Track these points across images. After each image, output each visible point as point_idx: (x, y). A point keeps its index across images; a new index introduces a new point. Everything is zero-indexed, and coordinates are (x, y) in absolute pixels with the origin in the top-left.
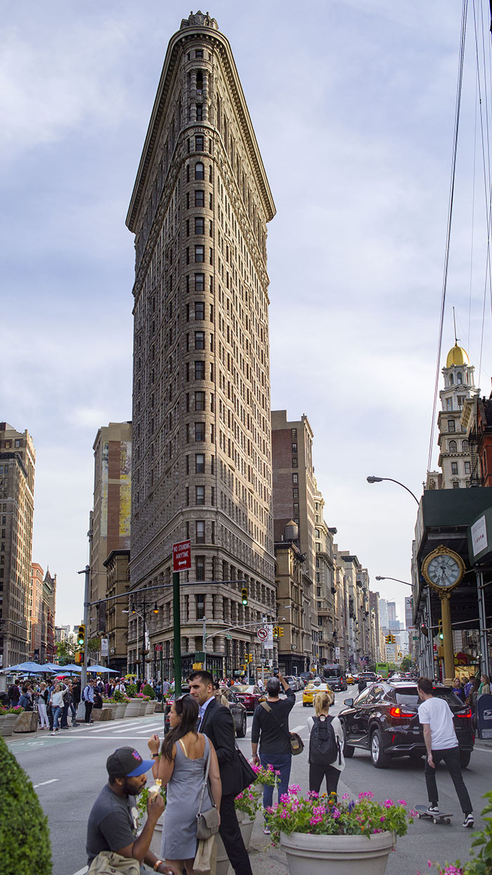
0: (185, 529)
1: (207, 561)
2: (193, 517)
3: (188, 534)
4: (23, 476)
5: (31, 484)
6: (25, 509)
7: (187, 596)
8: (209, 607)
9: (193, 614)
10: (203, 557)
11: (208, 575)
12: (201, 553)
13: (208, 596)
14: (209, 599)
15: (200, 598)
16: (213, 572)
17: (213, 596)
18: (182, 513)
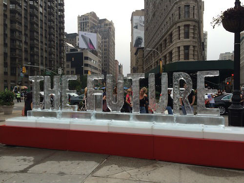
0: (178, 11)
1: (191, 27)
2: (183, 3)
3: (180, 14)
5: (114, 37)
6: (112, 43)
7: (179, 48)
8: (191, 52)
9: (182, 57)
10: (188, 26)
11: (191, 35)
12: (187, 23)
13: (191, 47)
14: (191, 48)
15: (187, 48)
16: (194, 33)
17: (194, 47)
18: (176, 3)
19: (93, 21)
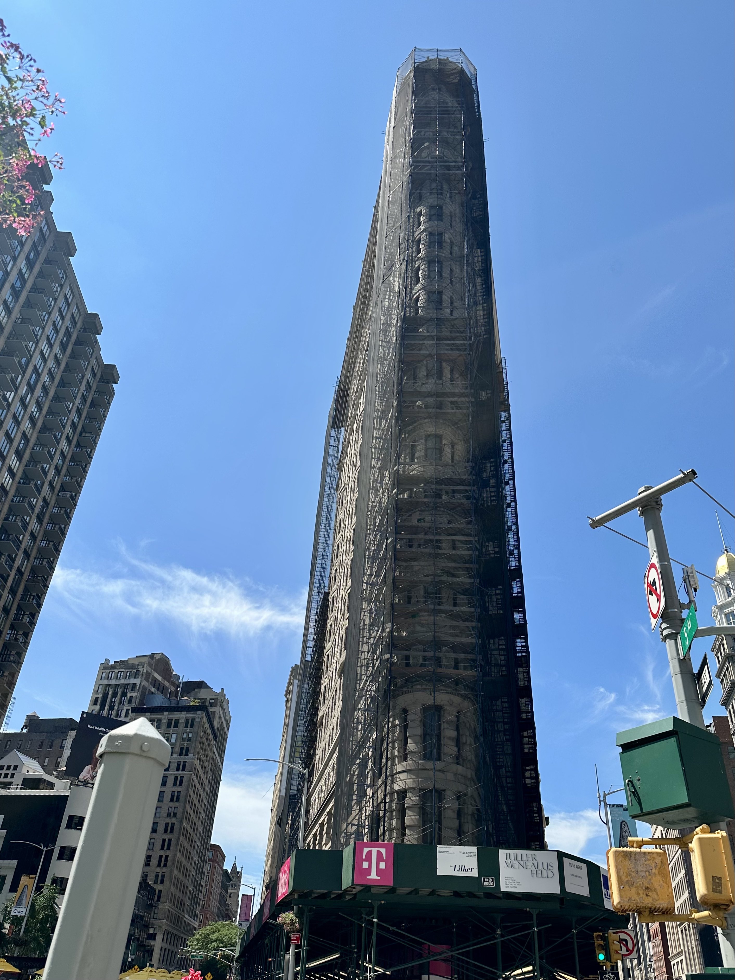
1: (446, 717)
4: (211, 737)
5: (222, 751)
6: (210, 775)
7: (402, 795)
8: (449, 819)
10: (437, 710)
13: (449, 795)
14: (450, 802)
16: (458, 742)
17: (460, 797)
19: (155, 683)
